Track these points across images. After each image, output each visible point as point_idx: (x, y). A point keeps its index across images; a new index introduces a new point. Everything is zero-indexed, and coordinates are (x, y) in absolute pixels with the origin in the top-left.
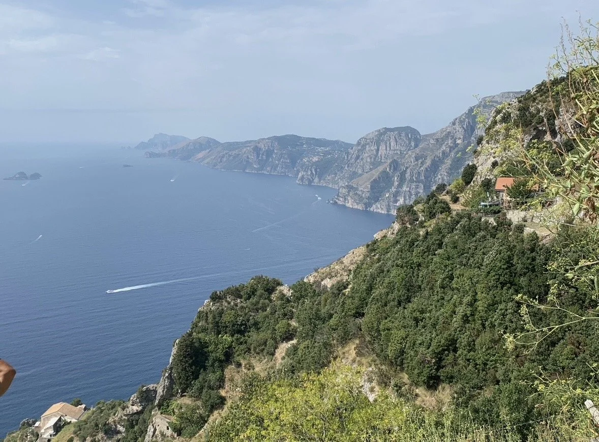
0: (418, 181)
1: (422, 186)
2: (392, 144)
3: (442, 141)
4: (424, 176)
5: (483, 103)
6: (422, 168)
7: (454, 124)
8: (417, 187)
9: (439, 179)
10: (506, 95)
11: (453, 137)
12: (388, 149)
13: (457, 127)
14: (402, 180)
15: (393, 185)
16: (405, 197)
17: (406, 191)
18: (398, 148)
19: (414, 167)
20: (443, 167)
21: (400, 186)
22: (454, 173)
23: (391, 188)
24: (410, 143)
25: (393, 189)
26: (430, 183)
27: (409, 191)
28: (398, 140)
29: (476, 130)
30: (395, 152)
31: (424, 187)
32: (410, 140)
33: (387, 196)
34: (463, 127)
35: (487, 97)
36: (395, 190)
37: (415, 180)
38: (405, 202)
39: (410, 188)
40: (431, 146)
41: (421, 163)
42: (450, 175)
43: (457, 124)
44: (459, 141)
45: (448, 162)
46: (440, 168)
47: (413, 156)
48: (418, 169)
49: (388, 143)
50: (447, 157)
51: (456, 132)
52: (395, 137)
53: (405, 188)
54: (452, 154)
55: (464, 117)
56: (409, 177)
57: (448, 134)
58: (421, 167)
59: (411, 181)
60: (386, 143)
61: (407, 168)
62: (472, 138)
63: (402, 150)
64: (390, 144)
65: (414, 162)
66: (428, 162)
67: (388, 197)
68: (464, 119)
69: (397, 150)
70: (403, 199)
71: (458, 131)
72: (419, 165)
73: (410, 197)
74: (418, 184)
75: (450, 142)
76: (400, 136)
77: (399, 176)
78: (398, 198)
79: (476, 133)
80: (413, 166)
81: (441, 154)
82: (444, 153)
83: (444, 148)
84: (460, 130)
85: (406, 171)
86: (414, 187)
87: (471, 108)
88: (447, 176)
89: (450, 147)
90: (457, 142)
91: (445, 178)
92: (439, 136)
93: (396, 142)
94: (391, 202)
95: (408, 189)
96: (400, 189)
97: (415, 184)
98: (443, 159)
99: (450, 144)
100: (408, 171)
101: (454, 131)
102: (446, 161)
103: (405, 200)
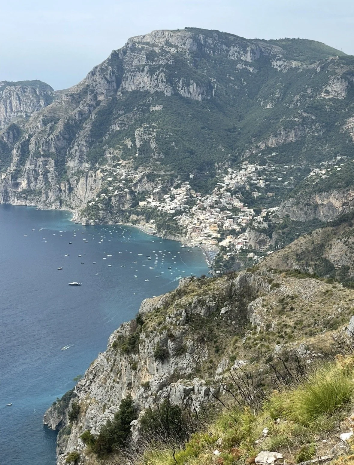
0: (47, 155)
1: (53, 162)
2: (14, 104)
3: (79, 97)
4: (55, 147)
5: (130, 46)
6: (51, 136)
7: (93, 73)
8: (46, 163)
9: (76, 151)
10: (160, 34)
11: (92, 91)
12: (9, 110)
13: (97, 77)
14: (24, 153)
15: (11, 161)
16: (28, 179)
17: (29, 170)
18: (22, 108)
19: (41, 135)
20: (81, 133)
21: (21, 162)
22: (95, 143)
23: (10, 166)
24: (38, 102)
25: (12, 168)
26: (64, 157)
27: (35, 170)
28: (21, 97)
29: (123, 82)
30: (19, 114)
31: (55, 163)
32: (38, 97)
33: (3, 177)
34: (106, 78)
35: (135, 37)
36: (15, 168)
37: (42, 153)
38: (29, 186)
39: (36, 166)
40: (64, 105)
41: (51, 128)
42: (91, 146)
43: (97, 74)
44: (101, 98)
45: (88, 126)
46: (77, 136)
47: (40, 119)
48: (45, 137)
49: (8, 102)
50: (86, 119)
51: (96, 85)
52: (17, 94)
53: (28, 166)
54: (93, 116)
55: (106, 65)
56: (34, 149)
57: (87, 89)
58: (49, 135)
59: (37, 155)
60: (5, 102)
61: (30, 136)
62: (118, 94)
63: (29, 111)
64: (11, 103)
65: (41, 127)
66: (60, 126)
67: (5, 179)
68: (106, 67)
69: (21, 111)
70: (26, 182)
71: (100, 83)
72: (48, 132)
73: (36, 179)
74: (46, 159)
75: (89, 98)
76: (25, 92)
77: (19, 147)
78: (19, 180)
79: (124, 86)
80: (39, 133)
81: (77, 115)
82: (81, 113)
83: (81, 106)
84: (102, 82)
85: (29, 140)
86: (41, 163)
87: (115, 51)
88: (86, 146)
89: (90, 106)
90: (99, 99)
91: (84, 149)
92: (75, 91)
93: (20, 100)
94: (9, 185)
95: (33, 166)
96: (22, 167)
97: (42, 159)
98: (80, 123)
99: (88, 102)
100: (33, 140)
101: (94, 83)
102: (84, 125)
103: (29, 182)
